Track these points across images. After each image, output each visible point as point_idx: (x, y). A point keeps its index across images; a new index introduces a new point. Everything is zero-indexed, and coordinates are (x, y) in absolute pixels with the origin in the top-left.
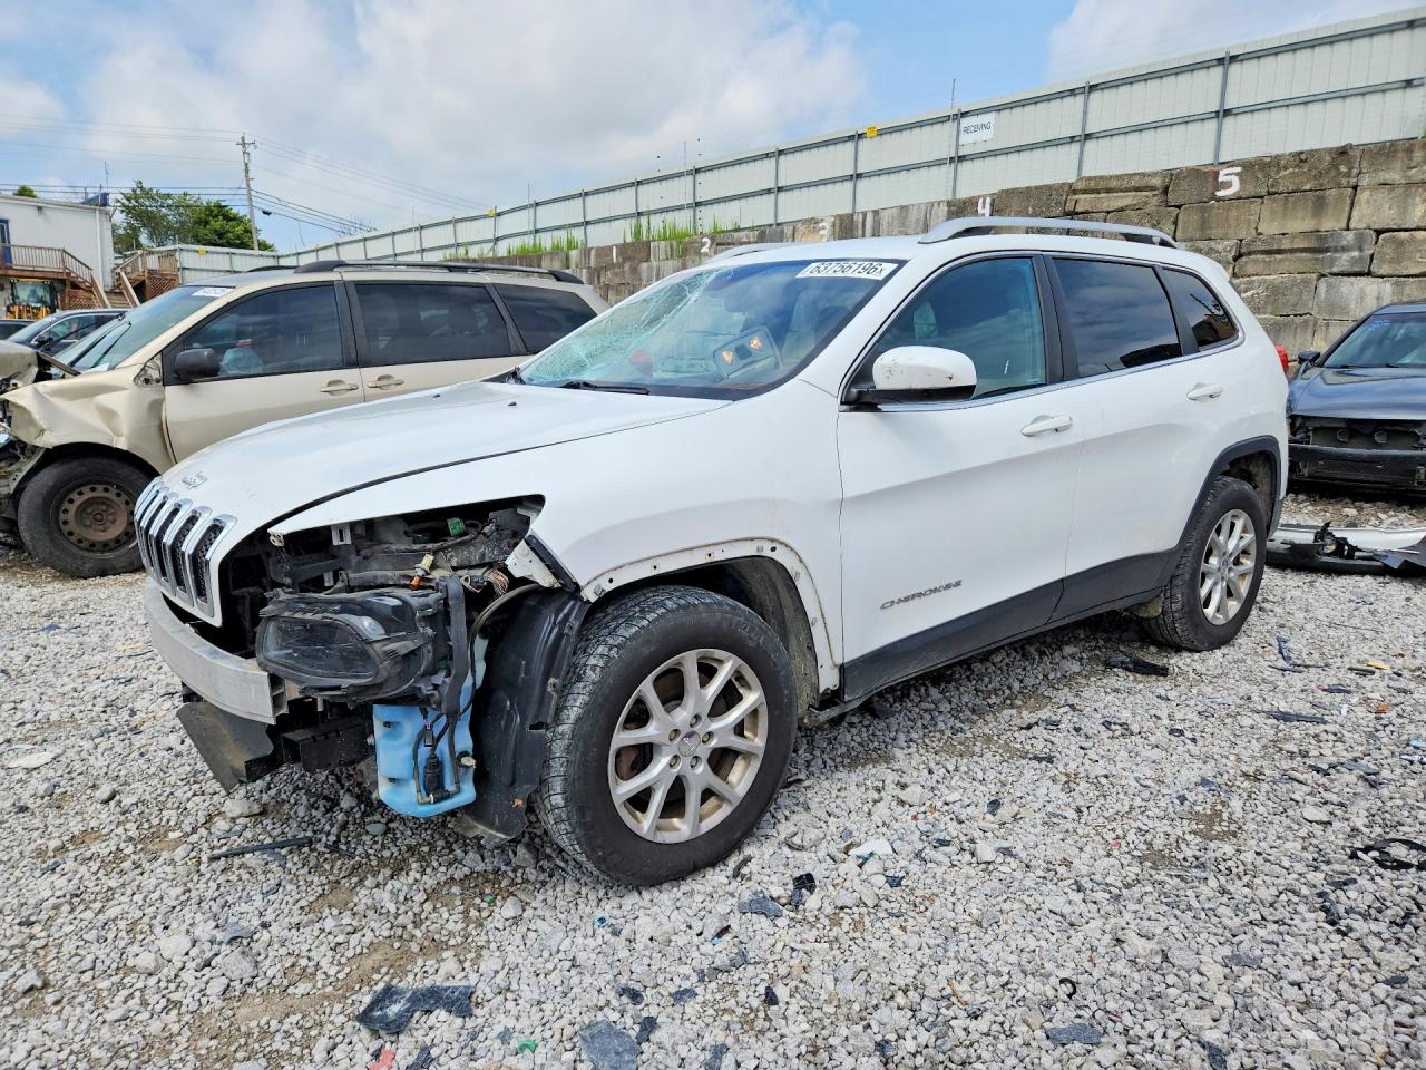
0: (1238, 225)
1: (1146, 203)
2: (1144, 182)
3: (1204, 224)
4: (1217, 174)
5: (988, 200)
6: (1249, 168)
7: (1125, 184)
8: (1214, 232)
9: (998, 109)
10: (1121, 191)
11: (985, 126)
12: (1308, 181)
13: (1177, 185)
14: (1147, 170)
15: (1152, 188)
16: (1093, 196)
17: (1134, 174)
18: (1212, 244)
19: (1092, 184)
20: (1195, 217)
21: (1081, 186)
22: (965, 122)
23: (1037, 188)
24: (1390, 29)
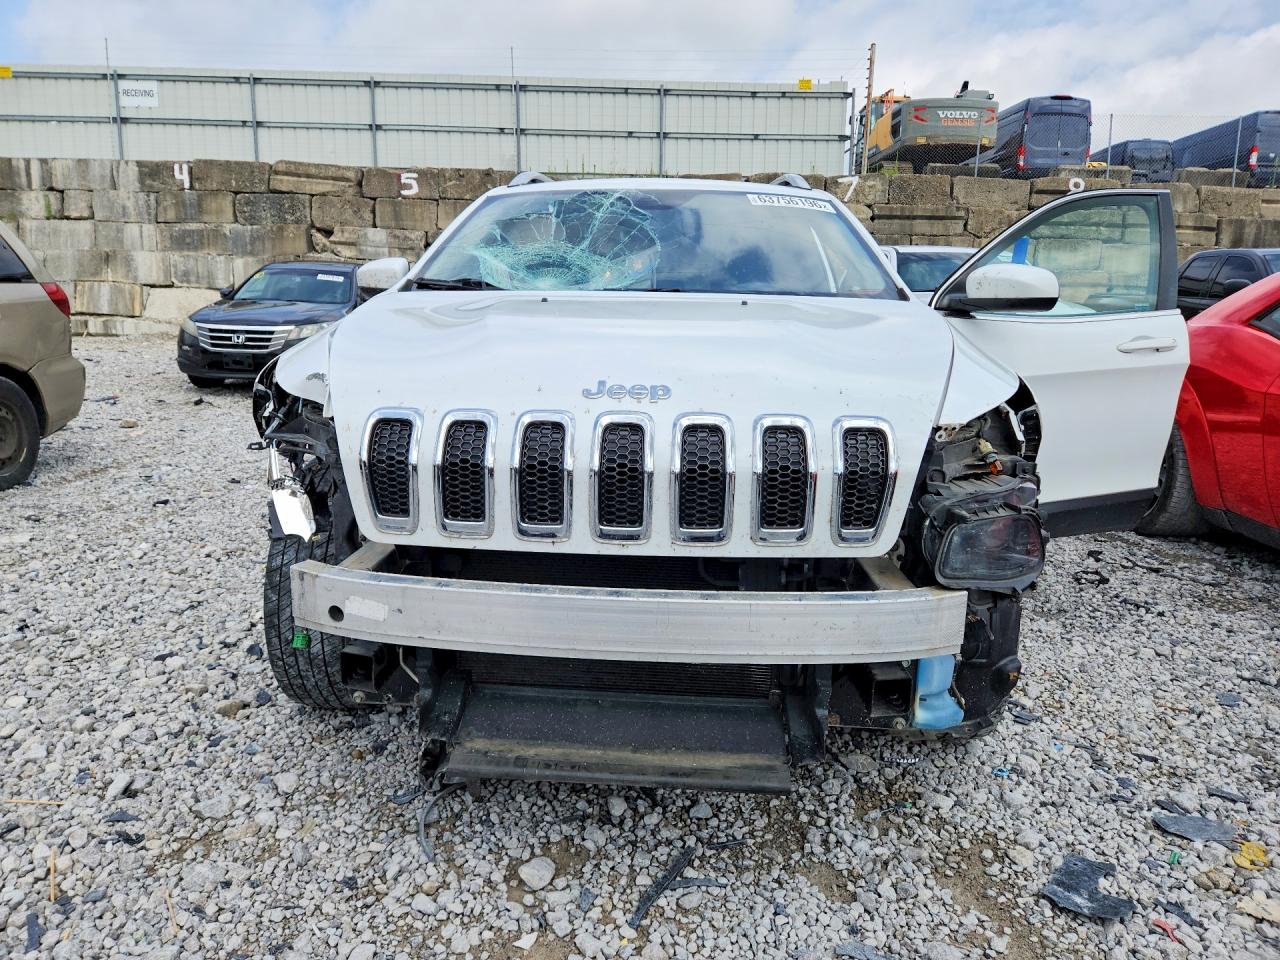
0: (422, 220)
1: (344, 192)
2: (340, 173)
3: (397, 216)
4: (399, 176)
5: (185, 168)
6: (425, 176)
7: (323, 173)
8: (406, 223)
9: (161, 79)
10: (321, 178)
11: (148, 93)
12: (467, 192)
13: (369, 181)
14: (343, 164)
15: (347, 180)
16: (295, 179)
17: (332, 166)
18: (407, 233)
19: (293, 167)
20: (389, 209)
21: (281, 168)
22: (123, 84)
23: (237, 163)
24: (485, 88)
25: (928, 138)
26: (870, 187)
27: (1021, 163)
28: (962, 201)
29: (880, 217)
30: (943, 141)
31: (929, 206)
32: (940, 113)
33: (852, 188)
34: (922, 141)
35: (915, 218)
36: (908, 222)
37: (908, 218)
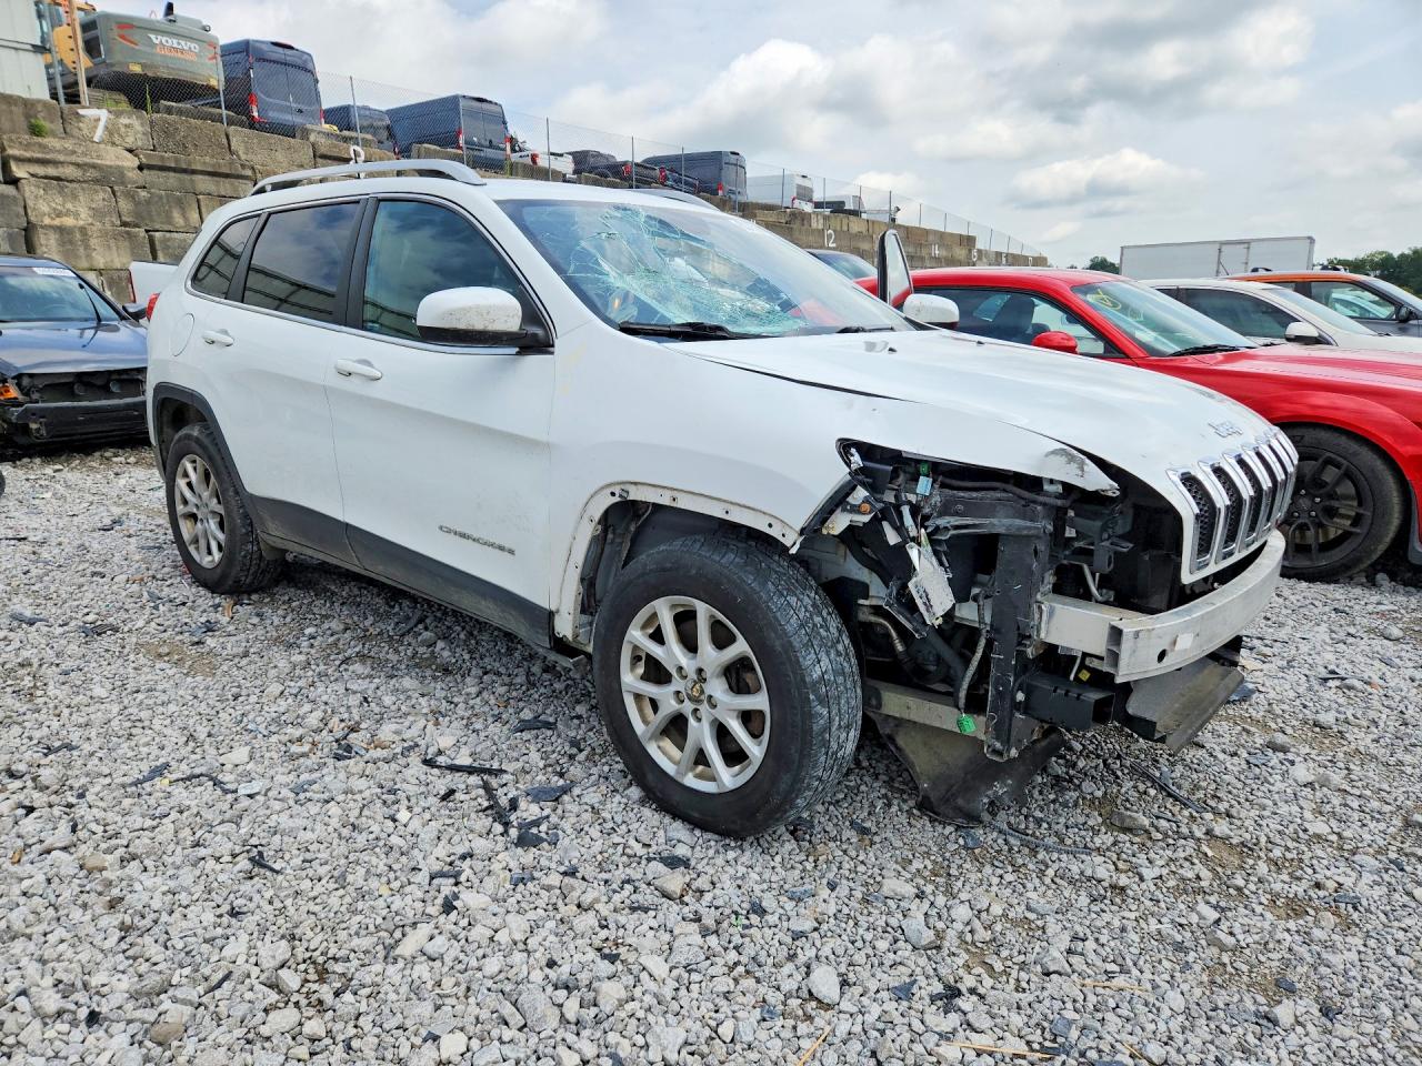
25: (144, 66)
26: (126, 126)
27: (256, 114)
28: (243, 157)
29: (150, 167)
30: (164, 74)
31: (207, 159)
32: (153, 36)
33: (102, 124)
34: (137, 69)
35: (194, 172)
36: (186, 177)
37: (185, 171)
